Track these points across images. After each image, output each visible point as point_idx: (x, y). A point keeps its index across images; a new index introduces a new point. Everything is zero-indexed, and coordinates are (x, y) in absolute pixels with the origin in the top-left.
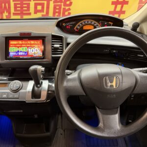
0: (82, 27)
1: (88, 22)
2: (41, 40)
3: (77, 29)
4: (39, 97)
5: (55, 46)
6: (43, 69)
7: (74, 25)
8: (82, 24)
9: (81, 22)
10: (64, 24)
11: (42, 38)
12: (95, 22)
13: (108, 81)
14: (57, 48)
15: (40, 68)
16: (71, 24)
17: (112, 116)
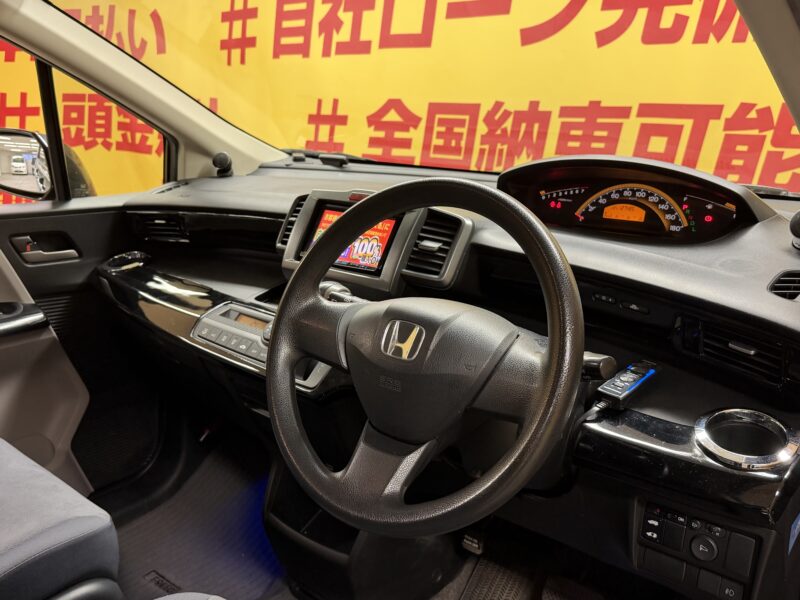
0: (600, 208)
1: (634, 192)
2: (393, 222)
3: (586, 213)
5: (426, 244)
7: (579, 200)
8: (608, 196)
9: (606, 191)
10: (542, 193)
12: (664, 196)
13: (396, 335)
14: (430, 253)
16: (568, 196)
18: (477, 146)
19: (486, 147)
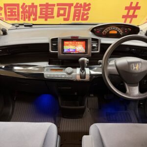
0: (109, 32)
1: (113, 28)
2: (85, 42)
3: (104, 33)
4: (85, 78)
5: (93, 45)
6: (88, 60)
7: (103, 30)
8: (108, 29)
11: (85, 40)
12: (118, 28)
13: (134, 66)
14: (95, 47)
15: (86, 60)
16: (100, 30)
17: (134, 88)
18: (20, 14)
19: (23, 14)
